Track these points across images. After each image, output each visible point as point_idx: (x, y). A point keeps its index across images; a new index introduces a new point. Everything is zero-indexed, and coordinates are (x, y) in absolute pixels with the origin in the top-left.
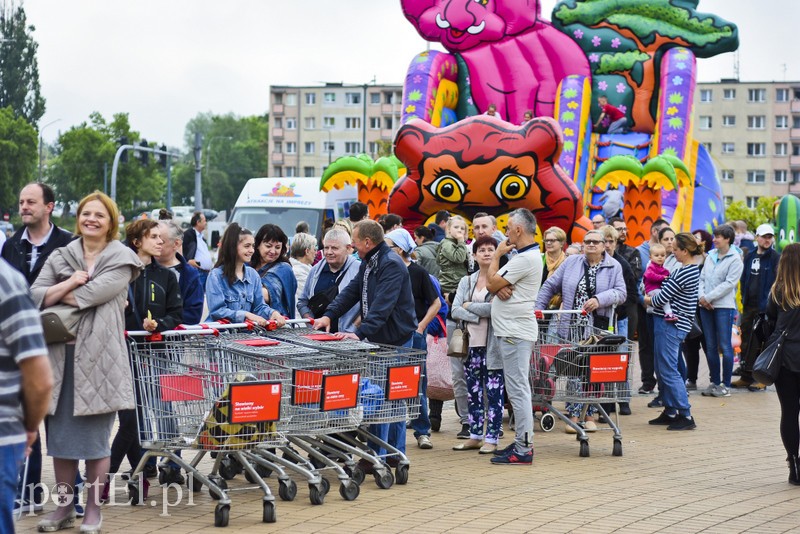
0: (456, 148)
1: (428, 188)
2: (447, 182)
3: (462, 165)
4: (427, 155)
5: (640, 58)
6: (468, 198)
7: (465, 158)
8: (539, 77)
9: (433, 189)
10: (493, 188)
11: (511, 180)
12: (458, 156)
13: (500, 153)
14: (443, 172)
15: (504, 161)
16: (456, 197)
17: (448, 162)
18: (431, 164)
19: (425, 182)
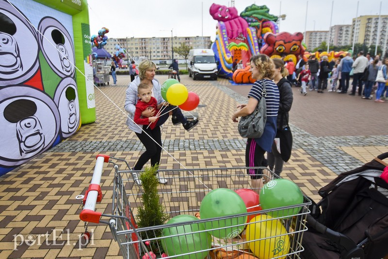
0: (284, 39)
1: (276, 49)
2: (281, 47)
3: (285, 43)
4: (276, 41)
5: (259, 24)
6: (285, 51)
7: (286, 41)
8: (238, 28)
9: (277, 49)
10: (290, 49)
11: (295, 47)
12: (284, 41)
13: (294, 40)
14: (281, 45)
15: (294, 42)
16: (282, 51)
17: (282, 42)
18: (277, 43)
19: (275, 47)
